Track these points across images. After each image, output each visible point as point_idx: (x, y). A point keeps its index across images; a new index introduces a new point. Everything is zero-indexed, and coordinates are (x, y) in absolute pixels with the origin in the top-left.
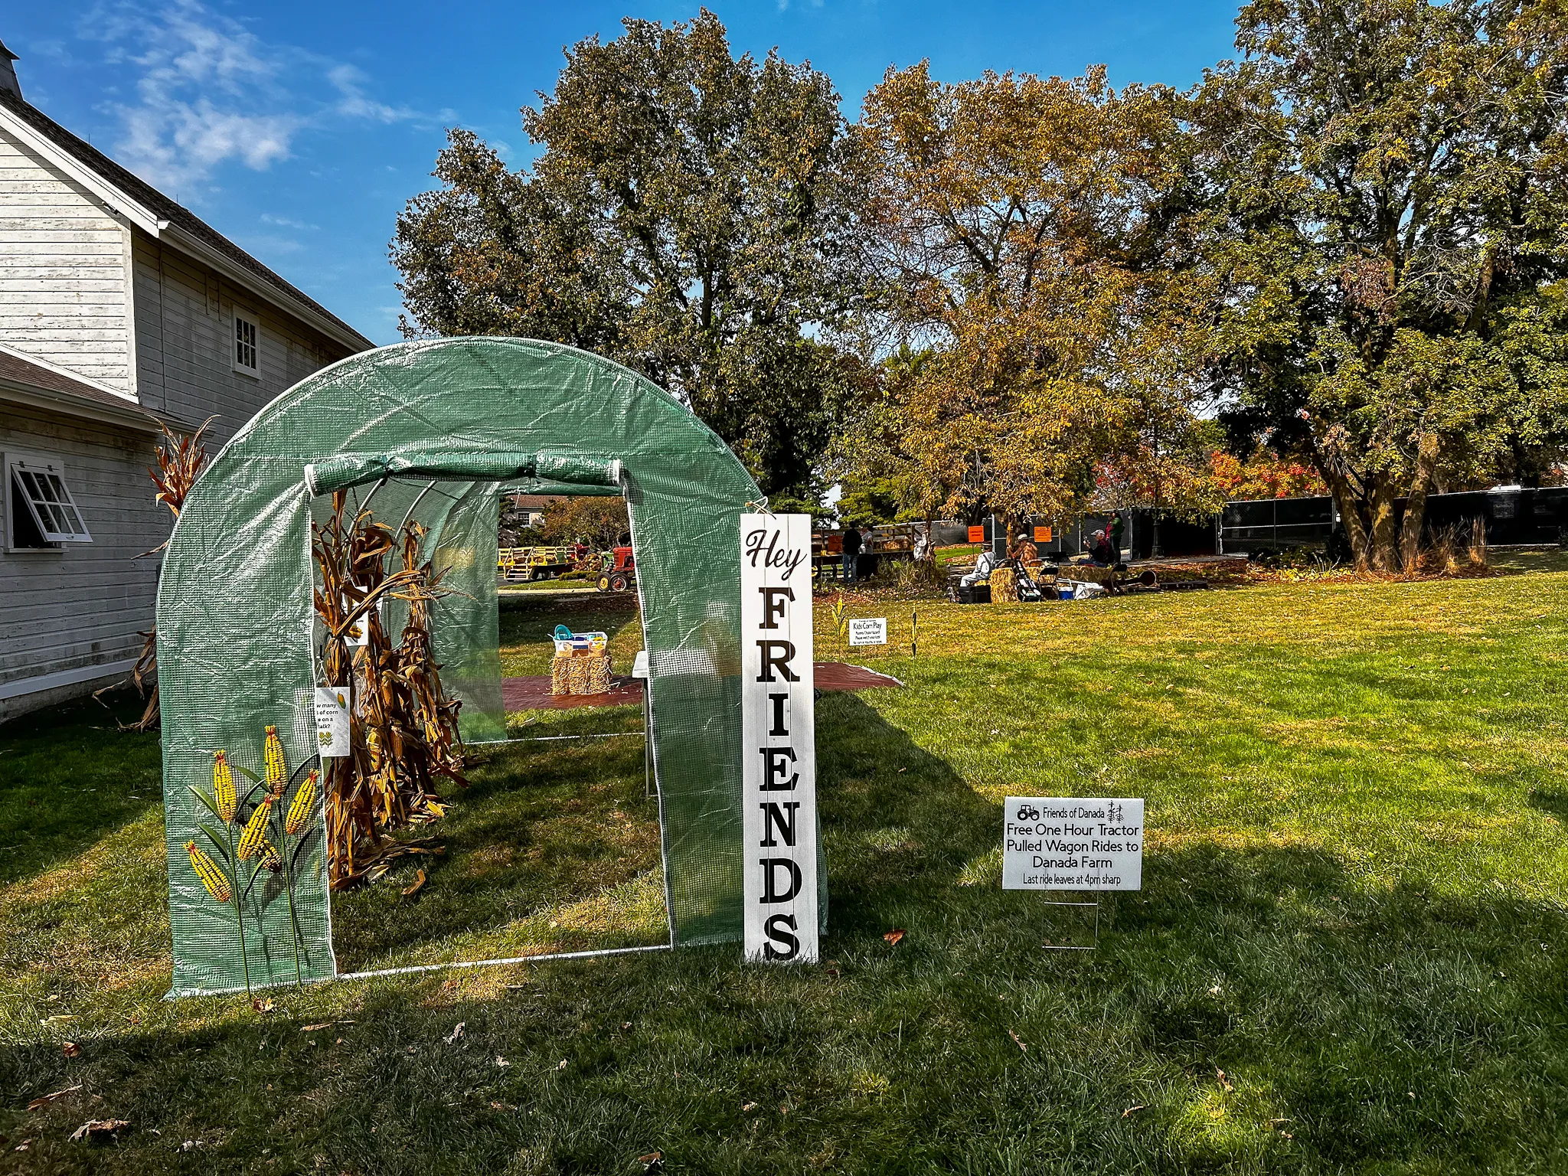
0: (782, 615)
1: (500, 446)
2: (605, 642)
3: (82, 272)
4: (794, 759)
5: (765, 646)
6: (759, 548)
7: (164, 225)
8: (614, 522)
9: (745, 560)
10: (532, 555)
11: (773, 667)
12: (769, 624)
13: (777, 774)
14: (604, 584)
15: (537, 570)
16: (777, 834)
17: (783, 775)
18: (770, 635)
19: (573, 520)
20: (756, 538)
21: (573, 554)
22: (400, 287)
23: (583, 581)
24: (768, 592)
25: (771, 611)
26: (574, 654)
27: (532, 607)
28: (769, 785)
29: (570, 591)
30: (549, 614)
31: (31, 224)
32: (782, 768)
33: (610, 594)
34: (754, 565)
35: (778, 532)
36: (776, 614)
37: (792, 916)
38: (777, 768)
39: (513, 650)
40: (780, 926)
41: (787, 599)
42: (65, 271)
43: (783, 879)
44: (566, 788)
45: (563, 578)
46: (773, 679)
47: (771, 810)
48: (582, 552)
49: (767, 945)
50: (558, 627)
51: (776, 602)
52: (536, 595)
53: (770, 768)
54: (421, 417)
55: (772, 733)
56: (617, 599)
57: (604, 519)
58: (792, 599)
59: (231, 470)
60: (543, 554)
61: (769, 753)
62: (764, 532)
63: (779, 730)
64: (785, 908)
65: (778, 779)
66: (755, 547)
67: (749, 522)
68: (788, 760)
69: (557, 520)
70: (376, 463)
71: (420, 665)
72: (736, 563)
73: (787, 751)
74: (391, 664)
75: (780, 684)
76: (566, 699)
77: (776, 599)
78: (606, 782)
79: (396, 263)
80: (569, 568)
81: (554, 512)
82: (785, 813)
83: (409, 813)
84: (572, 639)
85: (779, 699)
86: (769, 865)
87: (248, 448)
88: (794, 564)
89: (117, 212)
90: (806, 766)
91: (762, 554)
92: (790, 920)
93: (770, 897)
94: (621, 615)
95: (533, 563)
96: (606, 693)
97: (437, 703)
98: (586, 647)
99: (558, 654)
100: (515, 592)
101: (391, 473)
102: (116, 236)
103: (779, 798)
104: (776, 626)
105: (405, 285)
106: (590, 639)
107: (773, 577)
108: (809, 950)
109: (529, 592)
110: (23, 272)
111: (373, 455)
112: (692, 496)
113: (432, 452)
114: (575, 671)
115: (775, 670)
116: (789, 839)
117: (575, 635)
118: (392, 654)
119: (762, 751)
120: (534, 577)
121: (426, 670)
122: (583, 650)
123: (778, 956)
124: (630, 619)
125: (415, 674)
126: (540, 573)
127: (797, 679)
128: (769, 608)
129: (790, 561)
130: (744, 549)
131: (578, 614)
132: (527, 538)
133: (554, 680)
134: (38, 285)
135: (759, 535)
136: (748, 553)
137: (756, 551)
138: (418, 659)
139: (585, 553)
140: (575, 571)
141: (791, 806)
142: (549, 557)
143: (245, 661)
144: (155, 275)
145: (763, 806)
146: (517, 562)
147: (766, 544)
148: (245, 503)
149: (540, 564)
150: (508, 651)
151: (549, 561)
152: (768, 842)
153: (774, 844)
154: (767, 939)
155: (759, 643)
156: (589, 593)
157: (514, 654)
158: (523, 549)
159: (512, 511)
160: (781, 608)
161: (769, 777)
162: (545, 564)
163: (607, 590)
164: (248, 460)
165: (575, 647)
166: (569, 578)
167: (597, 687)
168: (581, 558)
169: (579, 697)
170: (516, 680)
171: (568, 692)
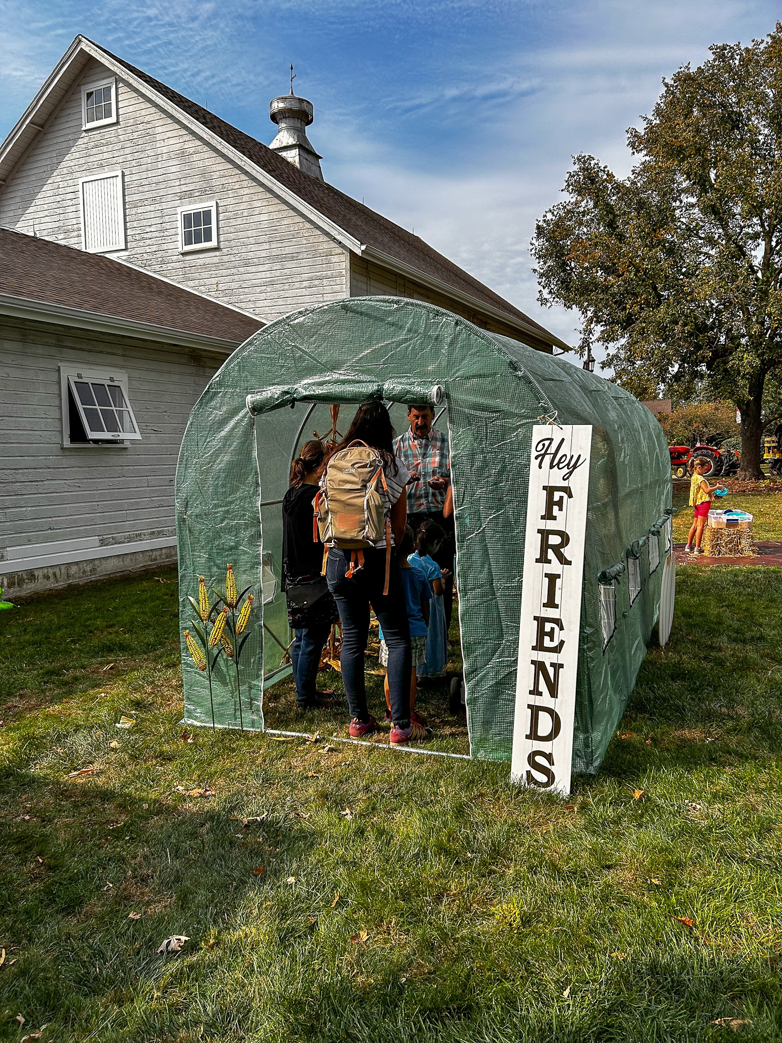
0: (561, 509)
1: (362, 378)
3: (325, 282)
4: (562, 628)
5: (545, 534)
6: (546, 453)
7: (363, 247)
8: (703, 427)
9: (534, 463)
11: (550, 551)
12: (549, 515)
13: (547, 639)
16: (543, 687)
17: (552, 640)
18: (550, 525)
20: (544, 445)
22: (535, 271)
24: (550, 490)
25: (551, 505)
28: (539, 646)
31: (301, 256)
32: (551, 634)
34: (540, 467)
35: (563, 439)
36: (556, 508)
37: (551, 754)
38: (547, 634)
40: (540, 760)
41: (565, 496)
42: (316, 282)
43: (545, 725)
46: (549, 562)
47: (540, 667)
49: (528, 773)
51: (556, 498)
53: (541, 633)
54: (316, 360)
55: (545, 605)
58: (570, 496)
59: (212, 399)
61: (541, 621)
62: (551, 440)
63: (551, 603)
64: (545, 747)
65: (547, 642)
66: (542, 452)
67: (540, 432)
68: (557, 629)
70: (287, 393)
72: (528, 466)
73: (558, 622)
75: (555, 567)
77: (557, 496)
79: (535, 255)
82: (551, 671)
85: (552, 579)
86: (535, 710)
87: (220, 384)
88: (575, 467)
89: (340, 243)
90: (571, 635)
91: (548, 459)
92: (549, 757)
93: (533, 735)
101: (295, 399)
102: (343, 258)
103: (548, 658)
104: (555, 518)
105: (538, 269)
107: (556, 478)
108: (563, 784)
110: (297, 285)
111: (286, 388)
112: (496, 412)
113: (321, 384)
115: (551, 555)
116: (553, 692)
119: (536, 618)
123: (536, 783)
127: (569, 563)
128: (550, 503)
129: (571, 465)
130: (534, 454)
134: (304, 292)
135: (547, 443)
136: (536, 458)
137: (543, 456)
141: (557, 667)
143: (222, 521)
144: (365, 279)
145: (533, 662)
147: (553, 449)
148: (218, 420)
152: (535, 692)
153: (540, 694)
154: (529, 768)
155: (539, 531)
160: (560, 504)
161: (540, 640)
164: (220, 392)
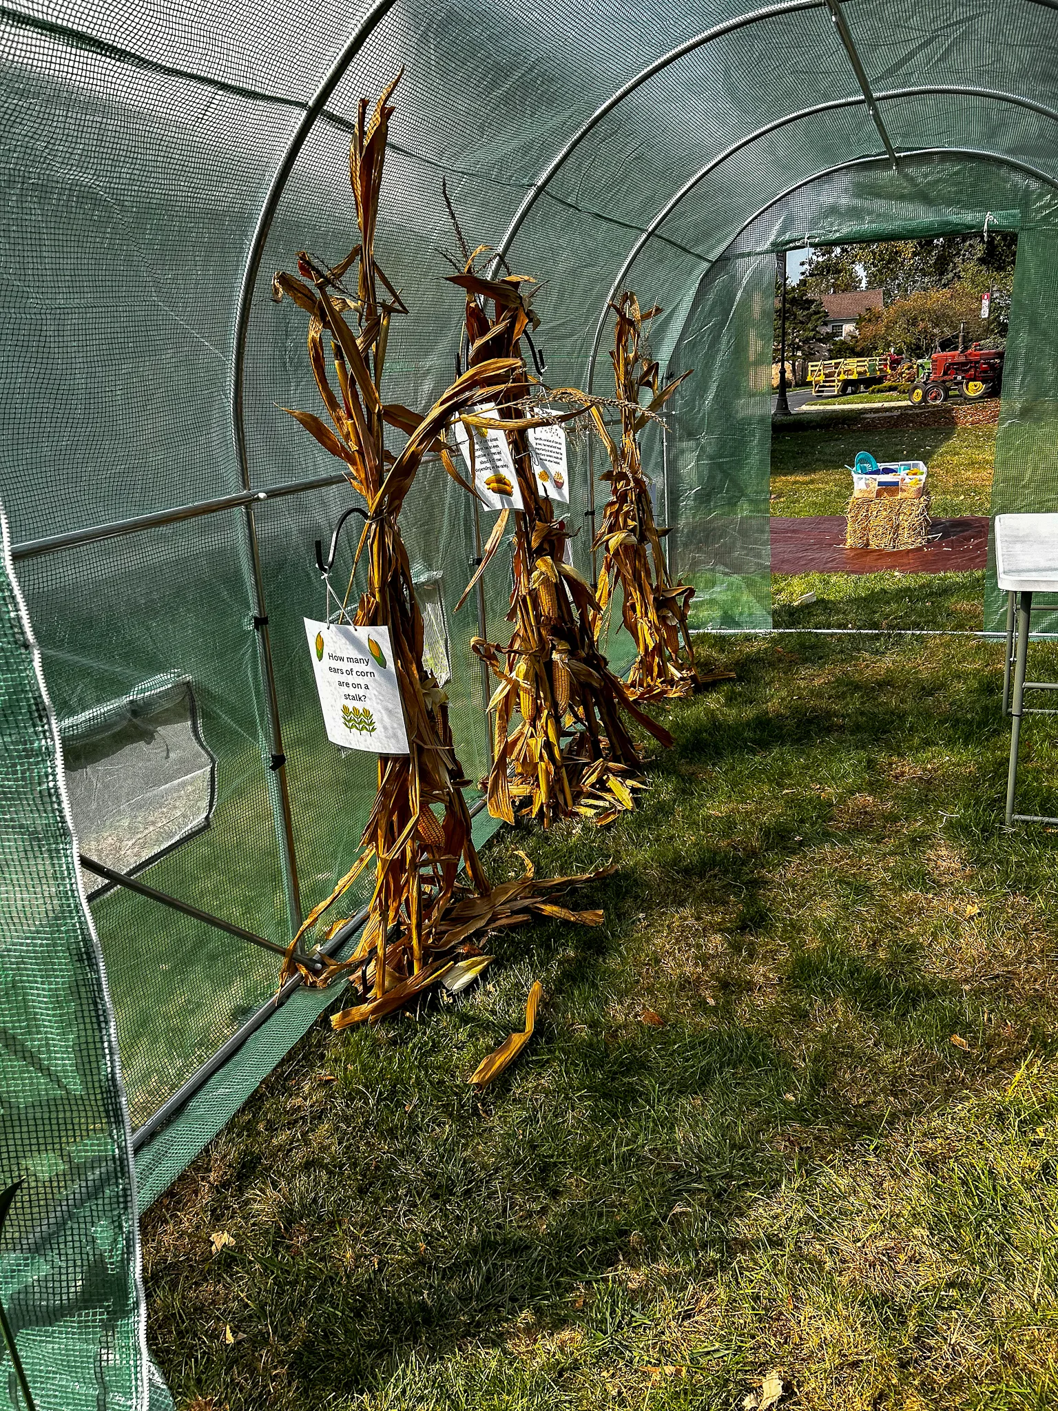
2: (923, 477)
8: (934, 328)
10: (842, 368)
14: (918, 395)
15: (847, 383)
19: (888, 328)
21: (885, 365)
23: (895, 394)
26: (879, 494)
27: (836, 424)
29: (880, 405)
30: (854, 431)
33: (924, 407)
39: (807, 478)
44: (848, 764)
45: (873, 392)
48: (895, 363)
50: (861, 455)
52: (843, 411)
56: (933, 413)
57: (922, 325)
60: (853, 367)
69: (870, 330)
71: (633, 530)
74: (551, 543)
76: (865, 558)
78: (922, 755)
80: (879, 380)
81: (870, 320)
83: (577, 796)
84: (877, 472)
94: (937, 432)
95: (843, 377)
96: (919, 549)
97: (656, 590)
98: (896, 484)
99: (856, 494)
100: (822, 407)
106: (903, 473)
109: (837, 407)
114: (879, 520)
117: (881, 466)
118: (551, 529)
120: (843, 392)
121: (643, 539)
122: (890, 488)
124: (948, 437)
125: (624, 546)
126: (850, 387)
131: (887, 432)
132: (839, 351)
133: (849, 528)
138: (629, 522)
139: (899, 363)
140: (886, 384)
142: (859, 369)
146: (827, 375)
149: (851, 377)
150: (800, 478)
151: (859, 373)
156: (900, 407)
157: (807, 483)
158: (833, 362)
159: (825, 324)
162: (854, 377)
163: (920, 402)
165: (880, 484)
166: (880, 391)
167: (908, 541)
168: (893, 369)
169: (881, 554)
170: (803, 522)
171: (868, 545)
